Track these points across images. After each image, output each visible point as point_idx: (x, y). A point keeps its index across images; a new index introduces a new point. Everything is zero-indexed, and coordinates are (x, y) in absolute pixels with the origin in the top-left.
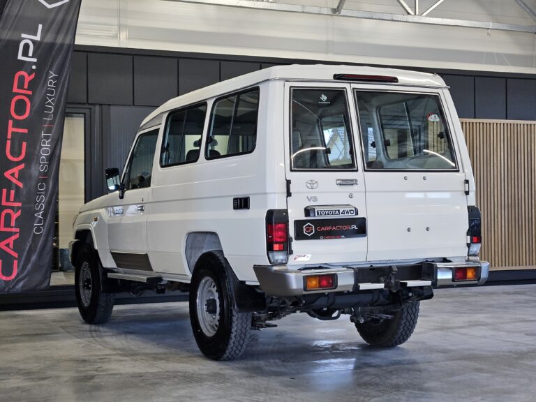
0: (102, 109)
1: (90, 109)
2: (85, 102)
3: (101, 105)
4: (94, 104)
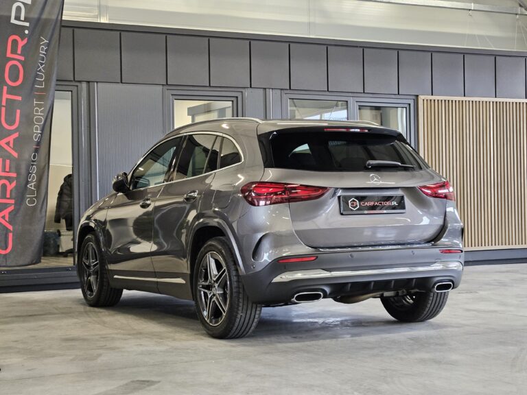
0: (89, 86)
1: (77, 86)
2: (72, 79)
3: (89, 82)
4: (80, 82)
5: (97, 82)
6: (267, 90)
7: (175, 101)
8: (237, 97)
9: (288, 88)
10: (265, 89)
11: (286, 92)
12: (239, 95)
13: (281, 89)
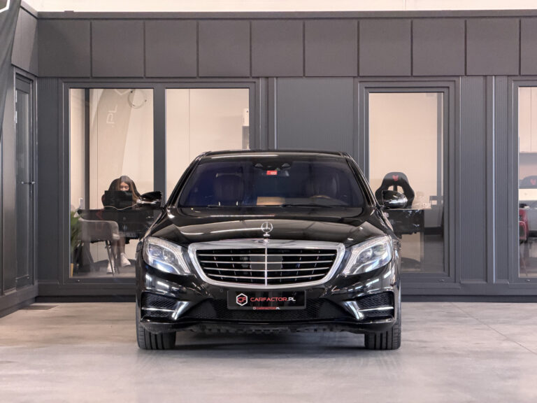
0: (268, 82)
1: (255, 82)
2: (249, 75)
3: (267, 78)
4: (258, 78)
5: (277, 77)
6: (488, 77)
7: (370, 95)
8: (448, 87)
9: (517, 74)
10: (486, 76)
11: (513, 78)
12: (451, 85)
13: (508, 76)
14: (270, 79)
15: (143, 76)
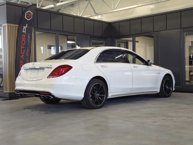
14: (158, 32)
15: (129, 34)
